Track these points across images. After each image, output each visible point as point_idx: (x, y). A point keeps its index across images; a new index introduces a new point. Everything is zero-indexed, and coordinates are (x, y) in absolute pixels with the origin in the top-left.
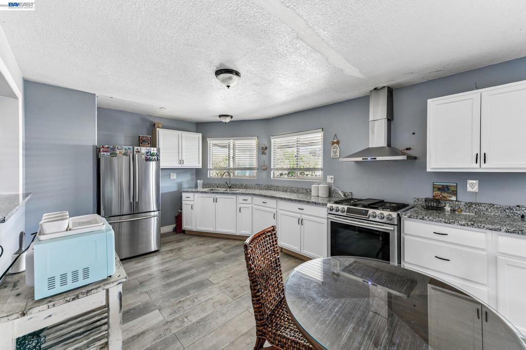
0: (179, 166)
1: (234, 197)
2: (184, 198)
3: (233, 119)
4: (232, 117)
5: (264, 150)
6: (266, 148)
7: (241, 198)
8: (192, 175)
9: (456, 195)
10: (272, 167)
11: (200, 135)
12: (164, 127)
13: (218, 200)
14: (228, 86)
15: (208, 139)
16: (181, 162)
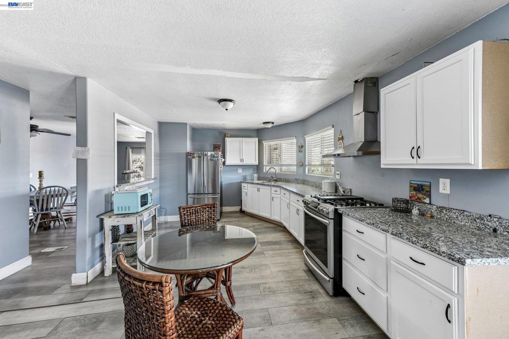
0: (241, 163)
1: (269, 188)
2: (243, 187)
3: (274, 125)
4: (273, 123)
5: (301, 148)
6: (302, 147)
7: (274, 189)
8: (254, 170)
9: (430, 197)
10: (307, 163)
11: (257, 139)
12: (231, 136)
13: (261, 189)
14: (227, 110)
15: (263, 142)
16: (242, 160)
